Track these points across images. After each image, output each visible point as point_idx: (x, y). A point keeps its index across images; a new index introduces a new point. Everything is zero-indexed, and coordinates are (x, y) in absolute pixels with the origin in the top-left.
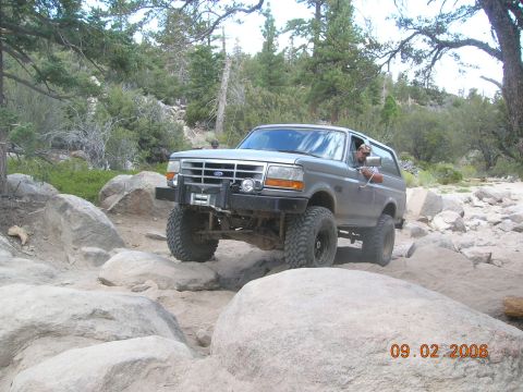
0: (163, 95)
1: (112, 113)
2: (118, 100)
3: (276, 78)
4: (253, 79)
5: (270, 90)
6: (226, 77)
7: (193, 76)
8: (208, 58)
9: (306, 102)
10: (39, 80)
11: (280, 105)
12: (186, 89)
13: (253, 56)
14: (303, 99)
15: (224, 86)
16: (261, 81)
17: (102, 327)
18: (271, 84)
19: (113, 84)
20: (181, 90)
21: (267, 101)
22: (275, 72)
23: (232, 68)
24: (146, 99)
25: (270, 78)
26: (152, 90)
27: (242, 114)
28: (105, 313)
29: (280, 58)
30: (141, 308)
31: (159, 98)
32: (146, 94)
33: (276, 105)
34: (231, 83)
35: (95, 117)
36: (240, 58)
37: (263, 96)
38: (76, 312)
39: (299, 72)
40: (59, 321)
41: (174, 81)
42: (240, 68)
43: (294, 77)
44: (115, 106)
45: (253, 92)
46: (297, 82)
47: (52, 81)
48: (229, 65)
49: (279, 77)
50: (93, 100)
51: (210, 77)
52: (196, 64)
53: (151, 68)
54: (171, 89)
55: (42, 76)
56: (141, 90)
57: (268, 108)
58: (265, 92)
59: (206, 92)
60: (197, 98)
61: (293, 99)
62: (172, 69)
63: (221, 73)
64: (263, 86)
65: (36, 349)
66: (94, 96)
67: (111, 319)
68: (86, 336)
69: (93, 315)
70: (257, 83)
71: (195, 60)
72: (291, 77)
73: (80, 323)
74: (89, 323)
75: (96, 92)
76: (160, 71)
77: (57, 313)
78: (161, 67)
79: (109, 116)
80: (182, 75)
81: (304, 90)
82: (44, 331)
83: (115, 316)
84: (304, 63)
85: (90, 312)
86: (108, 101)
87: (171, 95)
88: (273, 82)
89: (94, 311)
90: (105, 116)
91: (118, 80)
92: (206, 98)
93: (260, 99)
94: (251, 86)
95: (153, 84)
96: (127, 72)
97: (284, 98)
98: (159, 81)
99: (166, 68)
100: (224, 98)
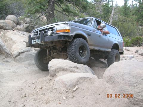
3: (127, 13)
4: (120, 13)
5: (125, 17)
6: (113, 12)
7: (103, 12)
8: (108, 7)
9: (136, 20)
10: (63, 11)
11: (128, 21)
12: (101, 15)
13: (121, 7)
15: (112, 15)
16: (123, 14)
17: (76, 70)
18: (126, 15)
19: (82, 13)
20: (100, 16)
22: (127, 11)
23: (115, 10)
25: (125, 13)
27: (116, 23)
28: (78, 67)
29: (129, 7)
30: (86, 68)
33: (127, 21)
34: (114, 14)
36: (117, 7)
37: (123, 18)
38: (70, 66)
39: (134, 12)
40: (67, 67)
41: (98, 13)
42: (117, 10)
45: (120, 17)
46: (133, 15)
47: (66, 12)
48: (114, 9)
49: (128, 13)
50: (76, 17)
51: (108, 12)
52: (104, 8)
53: (92, 9)
54: (97, 15)
55: (64, 10)
56: (89, 15)
57: (124, 22)
58: (124, 17)
59: (107, 16)
60: (104, 18)
61: (131, 19)
62: (98, 10)
63: (111, 11)
64: (123, 15)
65: (61, 73)
67: (79, 69)
68: (72, 72)
69: (74, 67)
72: (131, 13)
73: (71, 69)
74: (74, 69)
76: (94, 10)
77: (66, 66)
78: (95, 9)
80: (100, 12)
81: (135, 17)
82: (63, 70)
84: (136, 9)
87: (97, 17)
88: (126, 14)
89: (75, 66)
92: (107, 18)
93: (122, 19)
94: (120, 15)
95: (92, 14)
96: (86, 10)
97: (129, 19)
98: (94, 13)
99: (96, 9)
100: (112, 18)
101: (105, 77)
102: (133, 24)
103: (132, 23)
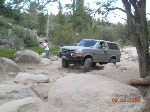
0: (30, 27)
1: (15, 33)
2: (17, 30)
4: (56, 22)
5: (61, 25)
6: (48, 22)
7: (39, 22)
8: (43, 16)
9: (72, 28)
13: (56, 15)
14: (71, 27)
15: (48, 24)
17: (16, 95)
18: (61, 23)
19: (16, 25)
20: (36, 26)
21: (60, 28)
23: (50, 19)
24: (25, 29)
25: (61, 21)
26: (27, 26)
27: (53, 32)
28: (16, 91)
29: (64, 15)
30: (27, 89)
31: (29, 29)
32: (25, 27)
33: (63, 29)
34: (50, 23)
35: (11, 35)
36: (52, 16)
37: (59, 26)
38: (7, 91)
39: (69, 19)
40: (3, 94)
41: (33, 23)
42: (52, 19)
43: (68, 21)
44: (16, 31)
45: (57, 25)
46: (69, 22)
48: (49, 18)
49: (64, 21)
50: (10, 30)
51: (44, 22)
52: (39, 18)
53: (26, 20)
54: (32, 26)
56: (24, 26)
57: (61, 30)
58: (60, 25)
59: (43, 26)
60: (40, 28)
61: (68, 27)
62: (33, 20)
63: (47, 21)
64: (59, 23)
66: (10, 29)
67: (18, 93)
68: (11, 98)
69: (13, 92)
70: (57, 23)
71: (39, 17)
72: (67, 21)
73: (9, 95)
74: (12, 94)
75: (10, 27)
76: (29, 21)
77: (2, 92)
78: (29, 19)
79: (15, 34)
80: (36, 21)
81: (71, 24)
83: (19, 92)
84: (71, 16)
85: (12, 91)
86: (14, 30)
87: (33, 27)
88: (62, 22)
90: (14, 34)
91: (17, 24)
92: (43, 28)
93: (58, 27)
94: (56, 24)
95: (27, 24)
96: (19, 21)
97: (65, 27)
98: (29, 23)
99: (31, 19)
100: (48, 27)
101: (50, 99)
102: (70, 31)
103: (68, 31)
